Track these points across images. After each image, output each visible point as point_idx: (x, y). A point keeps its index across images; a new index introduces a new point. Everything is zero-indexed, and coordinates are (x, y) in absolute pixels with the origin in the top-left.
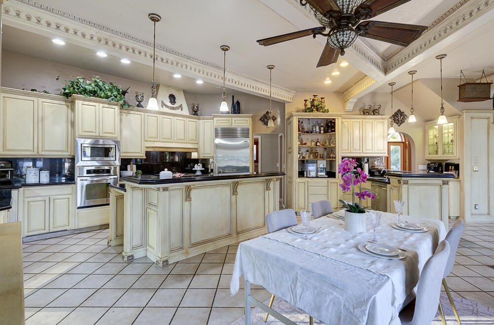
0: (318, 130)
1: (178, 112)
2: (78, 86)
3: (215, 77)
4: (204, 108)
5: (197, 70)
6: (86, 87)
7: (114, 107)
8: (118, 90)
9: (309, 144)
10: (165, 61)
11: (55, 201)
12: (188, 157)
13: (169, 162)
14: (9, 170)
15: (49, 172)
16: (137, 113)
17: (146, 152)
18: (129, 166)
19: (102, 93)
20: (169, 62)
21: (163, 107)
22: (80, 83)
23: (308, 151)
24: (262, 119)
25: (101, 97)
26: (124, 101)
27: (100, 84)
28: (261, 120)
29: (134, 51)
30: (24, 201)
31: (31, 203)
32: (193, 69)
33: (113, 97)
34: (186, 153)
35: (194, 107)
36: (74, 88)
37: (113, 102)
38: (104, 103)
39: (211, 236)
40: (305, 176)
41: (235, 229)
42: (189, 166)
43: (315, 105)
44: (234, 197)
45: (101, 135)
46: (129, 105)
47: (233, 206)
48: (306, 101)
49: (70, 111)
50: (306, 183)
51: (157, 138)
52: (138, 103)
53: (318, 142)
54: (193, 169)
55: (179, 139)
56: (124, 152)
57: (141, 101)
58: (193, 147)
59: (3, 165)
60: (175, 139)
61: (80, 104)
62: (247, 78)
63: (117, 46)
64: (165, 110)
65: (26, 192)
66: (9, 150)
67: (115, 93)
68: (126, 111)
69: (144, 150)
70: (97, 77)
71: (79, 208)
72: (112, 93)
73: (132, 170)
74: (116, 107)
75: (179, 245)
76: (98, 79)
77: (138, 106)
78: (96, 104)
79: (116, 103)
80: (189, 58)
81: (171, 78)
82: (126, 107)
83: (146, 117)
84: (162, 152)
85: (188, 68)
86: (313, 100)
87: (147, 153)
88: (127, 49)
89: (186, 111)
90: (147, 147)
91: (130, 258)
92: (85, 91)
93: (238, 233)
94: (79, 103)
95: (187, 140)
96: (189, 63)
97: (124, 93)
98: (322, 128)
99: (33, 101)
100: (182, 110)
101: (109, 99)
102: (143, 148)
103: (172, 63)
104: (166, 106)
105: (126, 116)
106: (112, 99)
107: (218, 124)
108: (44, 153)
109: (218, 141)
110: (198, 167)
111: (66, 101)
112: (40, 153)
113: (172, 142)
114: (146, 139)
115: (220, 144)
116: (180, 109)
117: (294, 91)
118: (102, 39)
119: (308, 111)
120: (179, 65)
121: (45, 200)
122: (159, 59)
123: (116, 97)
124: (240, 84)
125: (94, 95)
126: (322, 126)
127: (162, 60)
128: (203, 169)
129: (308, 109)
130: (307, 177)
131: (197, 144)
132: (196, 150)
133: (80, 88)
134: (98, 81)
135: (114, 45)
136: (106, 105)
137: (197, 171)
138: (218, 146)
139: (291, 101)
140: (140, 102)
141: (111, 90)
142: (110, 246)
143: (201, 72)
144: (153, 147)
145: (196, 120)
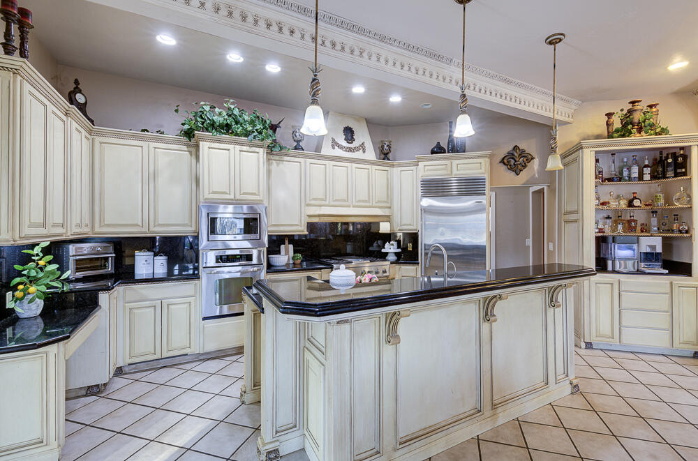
0: (635, 174)
1: (358, 155)
2: (202, 118)
3: (431, 75)
4: (399, 148)
5: (398, 64)
6: (215, 118)
7: (257, 149)
8: (264, 122)
9: (613, 204)
10: (338, 47)
11: (170, 306)
12: (373, 230)
13: (341, 235)
14: (108, 257)
15: (166, 257)
16: (293, 159)
17: (308, 223)
18: (282, 247)
19: (238, 128)
20: (347, 49)
21: (334, 148)
22: (205, 113)
23: (608, 218)
24: (505, 161)
25: (237, 135)
26: (275, 141)
27: (235, 113)
28: (502, 161)
29: (281, 29)
30: (124, 307)
31: (135, 311)
32: (391, 63)
33: (256, 133)
34: (370, 223)
35: (383, 147)
36: (197, 121)
37: (256, 142)
38: (242, 144)
39: (438, 418)
40: (610, 268)
41: (489, 398)
42: (375, 244)
43: (636, 121)
44: (486, 326)
45: (237, 198)
46: (281, 147)
47: (484, 345)
48: (609, 115)
49: (194, 161)
50: (616, 286)
51: (325, 200)
52: (295, 144)
53: (635, 198)
54: (383, 250)
55: (359, 201)
56: (275, 225)
57: (300, 141)
58: (383, 214)
59: (99, 249)
60: (354, 200)
61: (206, 148)
62: (491, 76)
63: (250, 19)
64: (338, 152)
65: (127, 292)
66: (108, 225)
67: (259, 127)
68: (277, 158)
69: (305, 221)
70: (232, 101)
71: (205, 319)
72: (254, 126)
73: (287, 253)
74: (261, 150)
75: (371, 444)
76: (232, 104)
77: (296, 148)
78: (230, 147)
79: (260, 143)
80: (383, 39)
81: (348, 95)
82: (276, 150)
83: (308, 164)
84: (332, 223)
85: (382, 60)
86: (630, 111)
87: (311, 226)
88: (269, 26)
89: (371, 154)
90: (309, 216)
91: (272, 456)
92: (213, 126)
93: (494, 407)
94: (204, 146)
95: (374, 203)
96: (385, 50)
97: (274, 128)
98: (647, 171)
99: (142, 147)
100: (364, 152)
101: (250, 137)
102: (303, 218)
103: (352, 52)
104: (340, 146)
105: (278, 165)
106: (255, 137)
107: (427, 173)
108: (157, 229)
109: (426, 202)
110: (391, 248)
111: (188, 146)
112: (152, 229)
113: (349, 206)
114: (308, 202)
115: (428, 206)
116: (361, 151)
117: (576, 101)
118: (222, 7)
119: (615, 135)
120: (365, 55)
121: (155, 306)
122: (328, 44)
123: (260, 133)
124: (477, 89)
125: (227, 133)
126: (646, 166)
127: (334, 45)
128: (399, 250)
129: (617, 131)
130: (614, 272)
131: (390, 208)
132: (388, 218)
133: (206, 121)
134: (232, 107)
135: (244, 18)
136: (245, 148)
137: (389, 255)
138: (425, 211)
139: (570, 120)
140: (298, 142)
141: (252, 122)
142: (243, 403)
143: (406, 68)
144: (319, 216)
145: (387, 168)
